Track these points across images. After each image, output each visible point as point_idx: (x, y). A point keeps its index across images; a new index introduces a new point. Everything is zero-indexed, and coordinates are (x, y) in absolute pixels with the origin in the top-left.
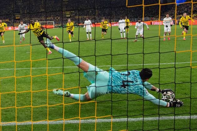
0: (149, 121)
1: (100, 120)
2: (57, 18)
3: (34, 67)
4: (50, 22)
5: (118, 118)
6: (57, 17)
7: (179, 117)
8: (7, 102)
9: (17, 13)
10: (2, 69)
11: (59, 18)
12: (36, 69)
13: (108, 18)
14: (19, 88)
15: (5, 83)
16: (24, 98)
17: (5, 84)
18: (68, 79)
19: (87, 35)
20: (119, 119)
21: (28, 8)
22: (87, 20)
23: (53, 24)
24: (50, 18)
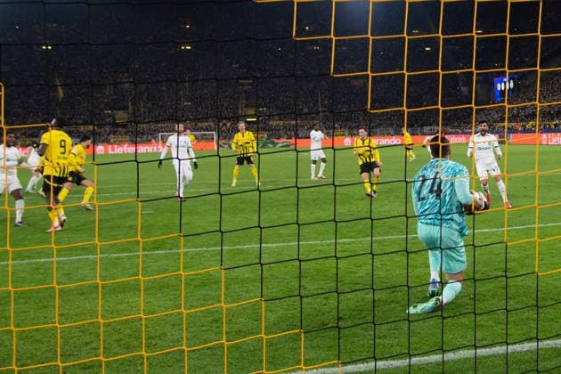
0: (431, 363)
1: (323, 370)
2: (225, 125)
3: (162, 249)
4: (205, 135)
5: (363, 363)
6: (224, 121)
7: (494, 349)
8: (87, 344)
9: (120, 109)
10: (77, 255)
11: (228, 125)
12: (166, 255)
13: (346, 126)
14: (120, 306)
15: (82, 294)
16: (134, 329)
17: (82, 298)
18: (246, 276)
19: (313, 165)
20: (366, 365)
21: (148, 98)
22: (316, 130)
23: (213, 139)
24: (206, 124)
